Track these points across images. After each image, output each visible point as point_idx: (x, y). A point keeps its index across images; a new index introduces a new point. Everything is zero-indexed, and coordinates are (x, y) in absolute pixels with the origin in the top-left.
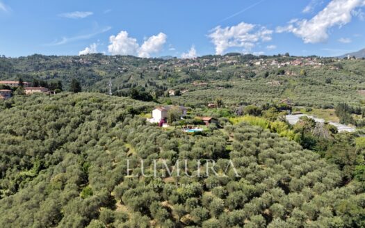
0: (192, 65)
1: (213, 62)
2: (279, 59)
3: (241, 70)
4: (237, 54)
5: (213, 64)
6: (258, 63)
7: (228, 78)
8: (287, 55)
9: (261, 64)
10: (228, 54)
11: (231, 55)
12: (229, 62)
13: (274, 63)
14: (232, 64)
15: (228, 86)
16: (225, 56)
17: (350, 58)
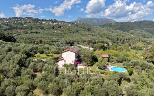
0: (7, 21)
1: (19, 20)
2: (52, 21)
3: (37, 25)
4: (31, 18)
5: (20, 22)
6: (44, 23)
7: (31, 29)
8: (55, 20)
9: (45, 23)
10: (26, 18)
11: (28, 18)
12: (28, 21)
13: (50, 23)
14: (30, 22)
15: (37, 33)
16: (25, 18)
17: (79, 23)
